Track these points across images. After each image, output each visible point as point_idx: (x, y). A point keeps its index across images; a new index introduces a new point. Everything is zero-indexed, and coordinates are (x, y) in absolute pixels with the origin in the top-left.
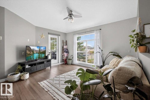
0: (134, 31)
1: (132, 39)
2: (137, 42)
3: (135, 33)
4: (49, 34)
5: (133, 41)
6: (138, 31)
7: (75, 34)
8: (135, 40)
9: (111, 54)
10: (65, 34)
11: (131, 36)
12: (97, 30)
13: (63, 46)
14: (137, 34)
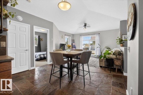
0: (118, 37)
1: (117, 41)
2: (119, 42)
3: (119, 38)
4: (65, 35)
5: (118, 42)
6: (120, 37)
7: (81, 36)
8: (119, 41)
9: (106, 48)
10: (73, 35)
11: (117, 39)
12: (97, 34)
13: (72, 43)
14: (119, 39)
